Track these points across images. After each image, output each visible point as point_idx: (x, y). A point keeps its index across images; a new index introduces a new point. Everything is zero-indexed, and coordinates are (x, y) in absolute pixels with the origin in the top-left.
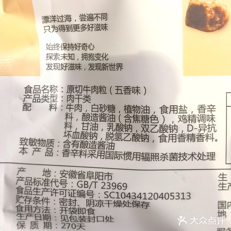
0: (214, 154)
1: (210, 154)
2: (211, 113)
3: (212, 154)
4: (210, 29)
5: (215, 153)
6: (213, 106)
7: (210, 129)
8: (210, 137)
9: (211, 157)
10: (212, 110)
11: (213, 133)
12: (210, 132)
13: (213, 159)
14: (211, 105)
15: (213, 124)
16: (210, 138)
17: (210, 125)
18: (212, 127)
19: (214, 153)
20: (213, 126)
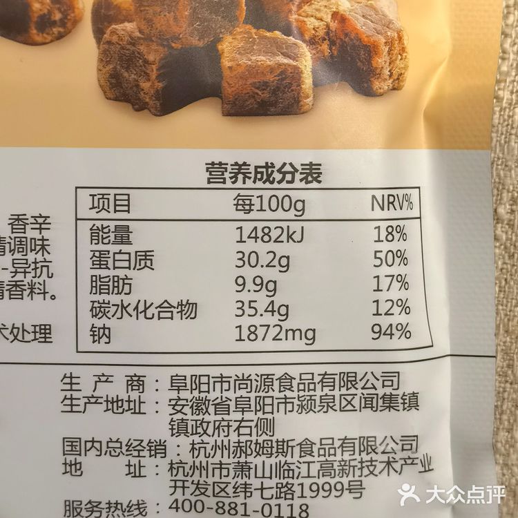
0: (50, 329)
1: (41, 329)
2: (40, 233)
3: (45, 329)
4: (39, 39)
5: (50, 325)
6: (43, 217)
7: (39, 271)
8: (38, 288)
9: (43, 336)
10: (43, 226)
11: (44, 281)
12: (39, 277)
13: (47, 340)
14: (41, 216)
15: (45, 259)
16: (39, 291)
17: (37, 261)
18: (42, 266)
19: (47, 327)
20: (46, 264)
